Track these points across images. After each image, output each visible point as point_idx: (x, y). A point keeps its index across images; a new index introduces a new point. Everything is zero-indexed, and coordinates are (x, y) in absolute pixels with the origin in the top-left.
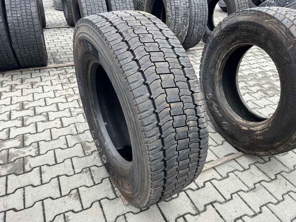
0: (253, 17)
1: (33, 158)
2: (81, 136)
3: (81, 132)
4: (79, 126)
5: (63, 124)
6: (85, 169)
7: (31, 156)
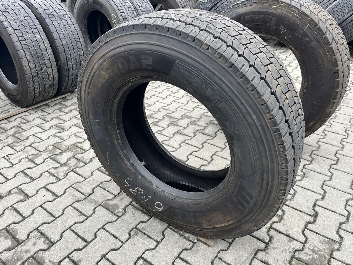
0: (256, 6)
1: (47, 252)
2: (92, 197)
3: (90, 193)
4: (80, 187)
5: (55, 194)
6: (132, 231)
7: (41, 250)
